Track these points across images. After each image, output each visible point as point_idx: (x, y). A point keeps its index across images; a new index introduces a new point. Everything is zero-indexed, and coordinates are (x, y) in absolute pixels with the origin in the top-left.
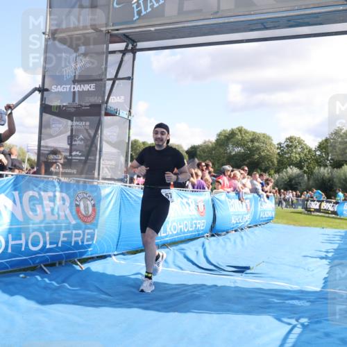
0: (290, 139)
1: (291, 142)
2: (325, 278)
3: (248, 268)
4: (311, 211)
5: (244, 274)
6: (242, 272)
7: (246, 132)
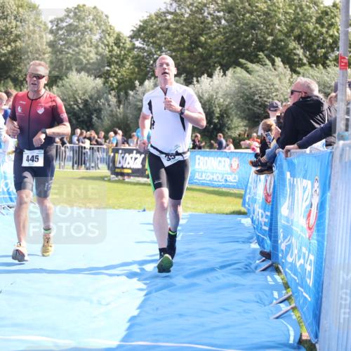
2: (133, 318)
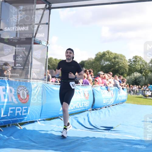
0: (136, 57)
1: (136, 59)
3: (112, 128)
4: (146, 97)
5: (110, 131)
6: (109, 130)
7: (111, 53)
